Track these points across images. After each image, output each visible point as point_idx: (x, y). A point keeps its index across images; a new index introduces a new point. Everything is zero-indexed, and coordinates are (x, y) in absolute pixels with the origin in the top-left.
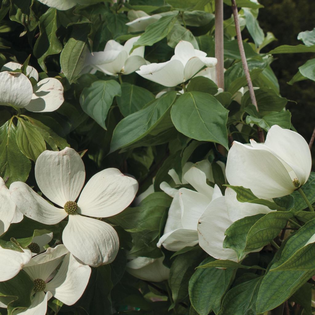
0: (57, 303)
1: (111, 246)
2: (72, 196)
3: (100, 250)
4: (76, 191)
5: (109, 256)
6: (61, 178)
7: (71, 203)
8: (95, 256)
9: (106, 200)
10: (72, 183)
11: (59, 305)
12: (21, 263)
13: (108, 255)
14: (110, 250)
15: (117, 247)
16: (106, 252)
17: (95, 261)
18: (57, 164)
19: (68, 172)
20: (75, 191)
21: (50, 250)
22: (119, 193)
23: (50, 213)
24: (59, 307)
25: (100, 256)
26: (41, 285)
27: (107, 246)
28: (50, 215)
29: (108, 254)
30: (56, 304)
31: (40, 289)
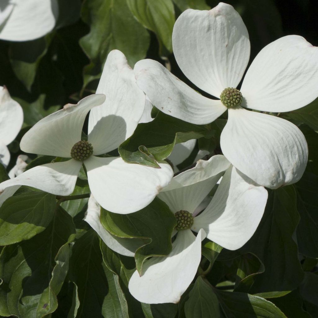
0: (213, 248)
1: (297, 156)
2: (231, 80)
3: (280, 162)
4: (238, 72)
5: (295, 171)
6: (213, 53)
7: (231, 91)
8: (272, 172)
9: (287, 85)
10: (231, 60)
11: (215, 250)
12: (158, 184)
13: (293, 169)
14: (295, 162)
15: (305, 158)
16: (289, 166)
17: (273, 179)
18: (206, 29)
19: (224, 42)
20: (235, 72)
21: (201, 164)
22: (306, 73)
23: (198, 107)
24: (216, 253)
25: (280, 172)
26: (187, 220)
27: (290, 156)
28: (198, 109)
29: (291, 168)
30: (211, 250)
31: (185, 226)
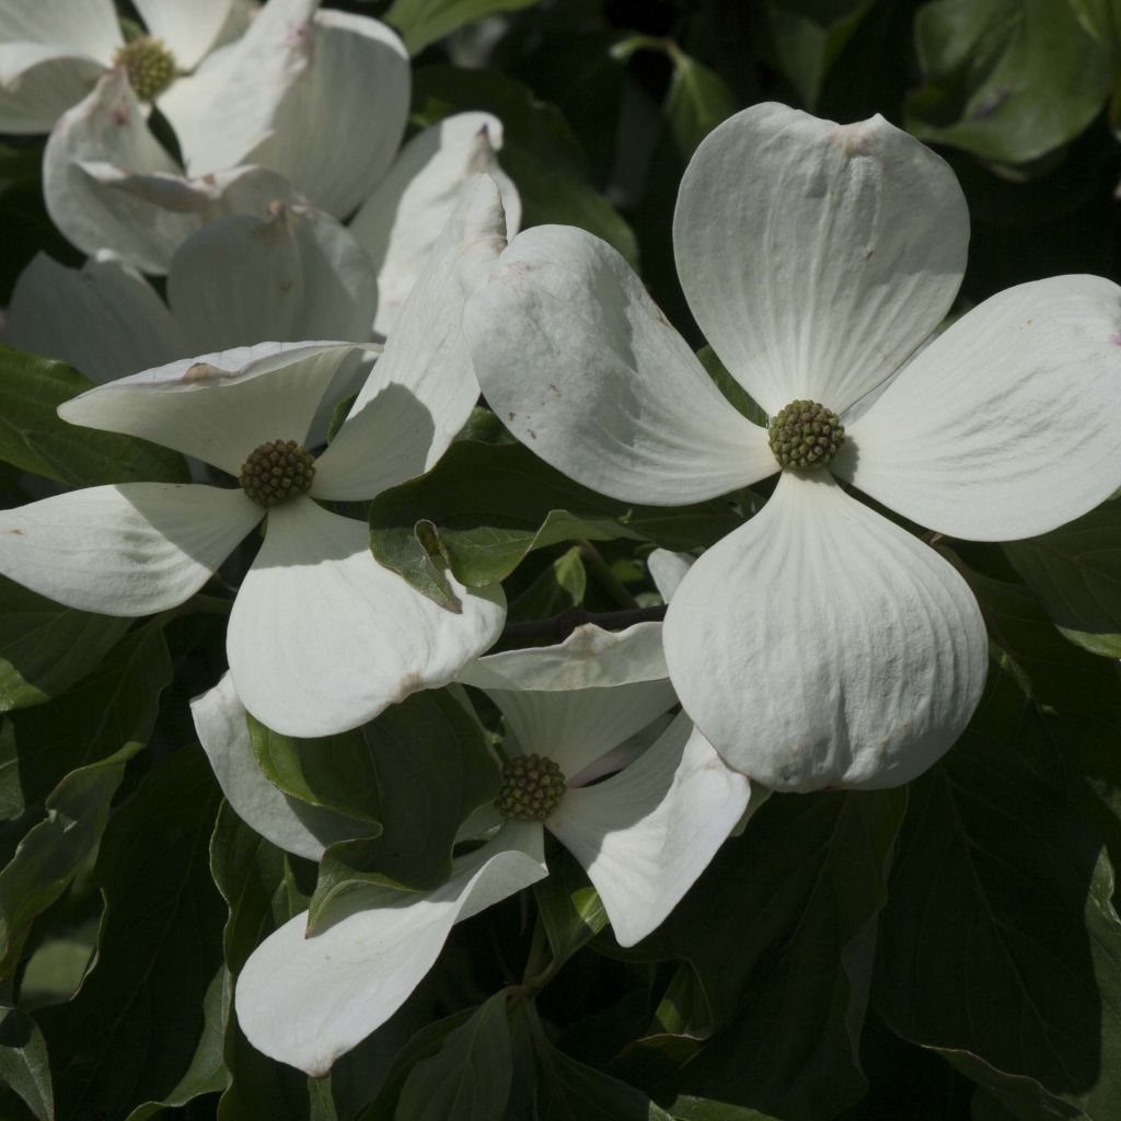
1: (924, 702)
3: (849, 707)
5: (891, 750)
6: (814, 265)
7: (805, 416)
8: (796, 734)
9: (996, 450)
10: (873, 304)
13: (887, 744)
14: (906, 720)
15: (960, 712)
16: (874, 728)
17: (791, 760)
18: (806, 187)
19: (864, 243)
20: (878, 347)
22: (1065, 430)
25: (829, 742)
27: (895, 694)
29: (882, 737)
